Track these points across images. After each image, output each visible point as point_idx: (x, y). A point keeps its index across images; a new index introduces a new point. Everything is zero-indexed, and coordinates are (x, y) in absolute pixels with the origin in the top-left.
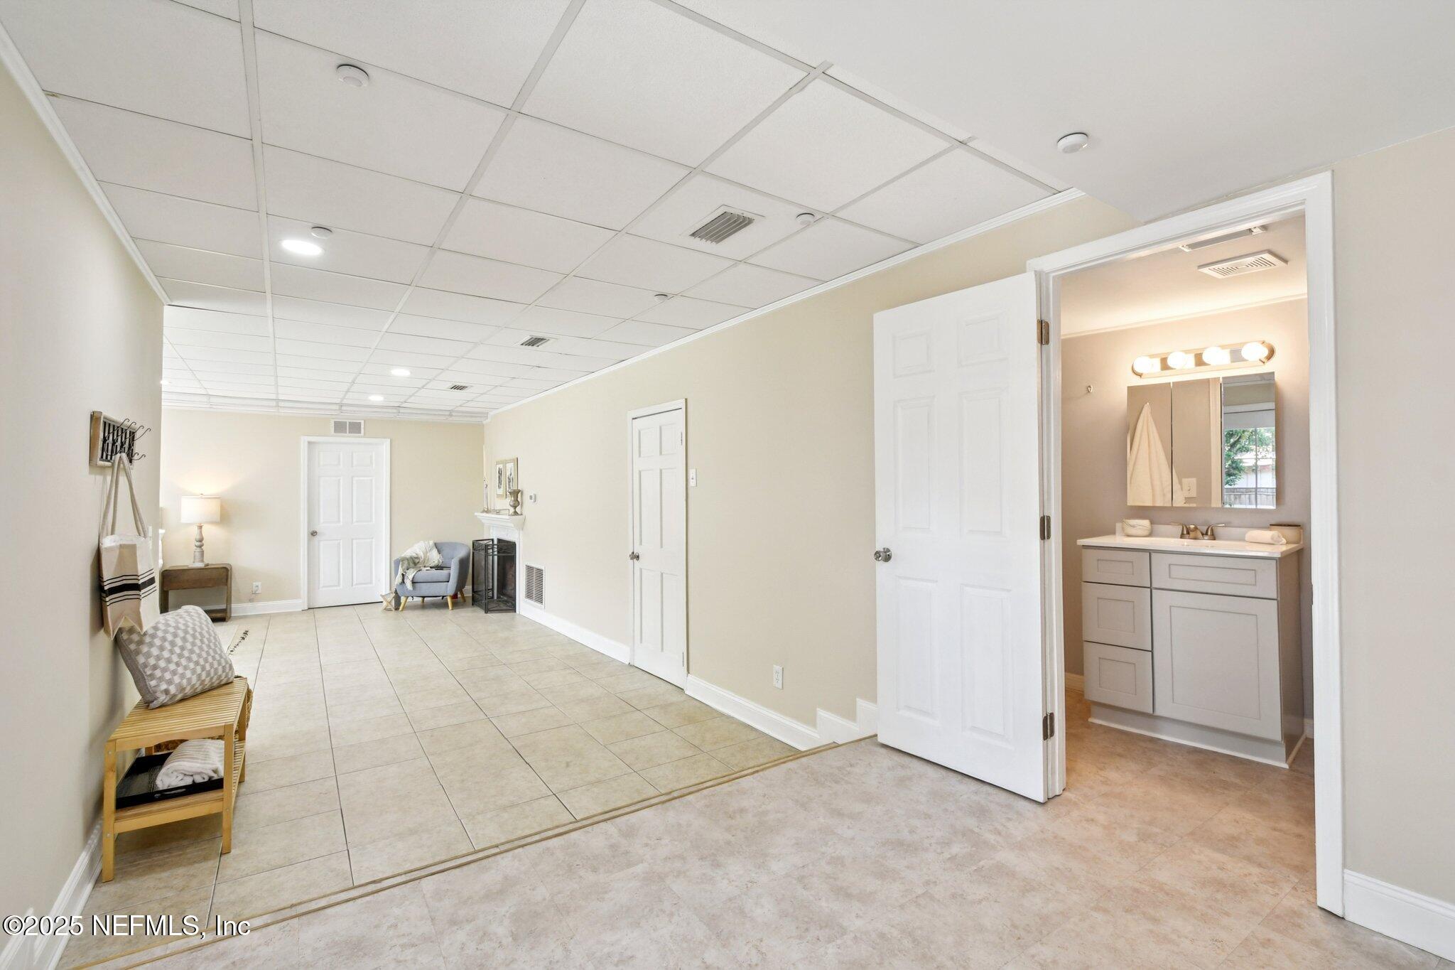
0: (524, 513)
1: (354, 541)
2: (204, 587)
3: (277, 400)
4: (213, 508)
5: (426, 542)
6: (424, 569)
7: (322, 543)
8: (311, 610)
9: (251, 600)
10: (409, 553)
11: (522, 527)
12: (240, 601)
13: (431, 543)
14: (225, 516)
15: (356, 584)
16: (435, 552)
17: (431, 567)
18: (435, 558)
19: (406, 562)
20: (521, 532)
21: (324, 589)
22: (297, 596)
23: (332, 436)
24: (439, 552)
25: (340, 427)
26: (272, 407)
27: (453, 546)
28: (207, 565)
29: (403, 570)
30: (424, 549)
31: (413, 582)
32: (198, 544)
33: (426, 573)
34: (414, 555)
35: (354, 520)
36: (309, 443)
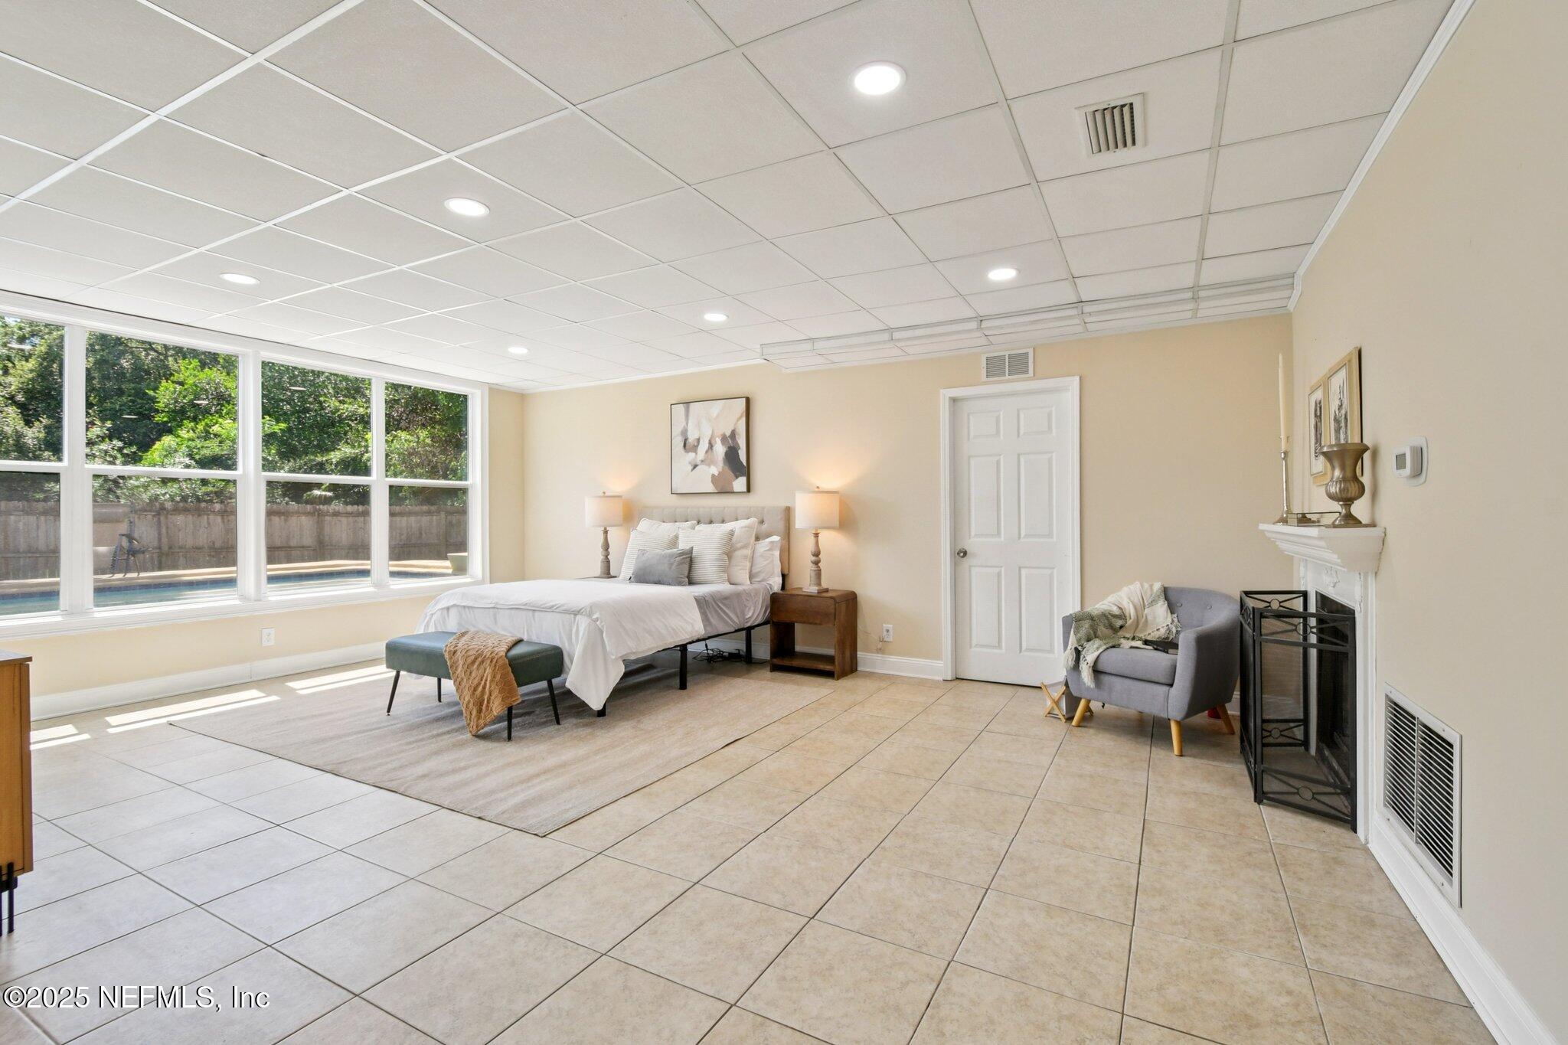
0: (1385, 518)
1: (1023, 572)
2: (811, 623)
3: (891, 330)
4: (833, 508)
5: (1146, 586)
6: (1126, 644)
7: (974, 571)
8: (958, 682)
9: (880, 651)
10: (1105, 604)
11: (1375, 562)
12: (868, 650)
13: (1157, 586)
14: (847, 521)
15: (1028, 650)
16: (1161, 608)
17: (1146, 642)
18: (1160, 621)
19: (1086, 624)
20: (1371, 579)
21: (978, 649)
22: (938, 657)
23: (985, 383)
24: (1172, 608)
25: (995, 367)
26: (884, 342)
27: (1205, 597)
28: (827, 590)
29: (1079, 640)
30: (1137, 599)
31: (1097, 671)
32: (814, 558)
33: (1129, 655)
34: (1116, 611)
35: (1023, 533)
36: (954, 400)
